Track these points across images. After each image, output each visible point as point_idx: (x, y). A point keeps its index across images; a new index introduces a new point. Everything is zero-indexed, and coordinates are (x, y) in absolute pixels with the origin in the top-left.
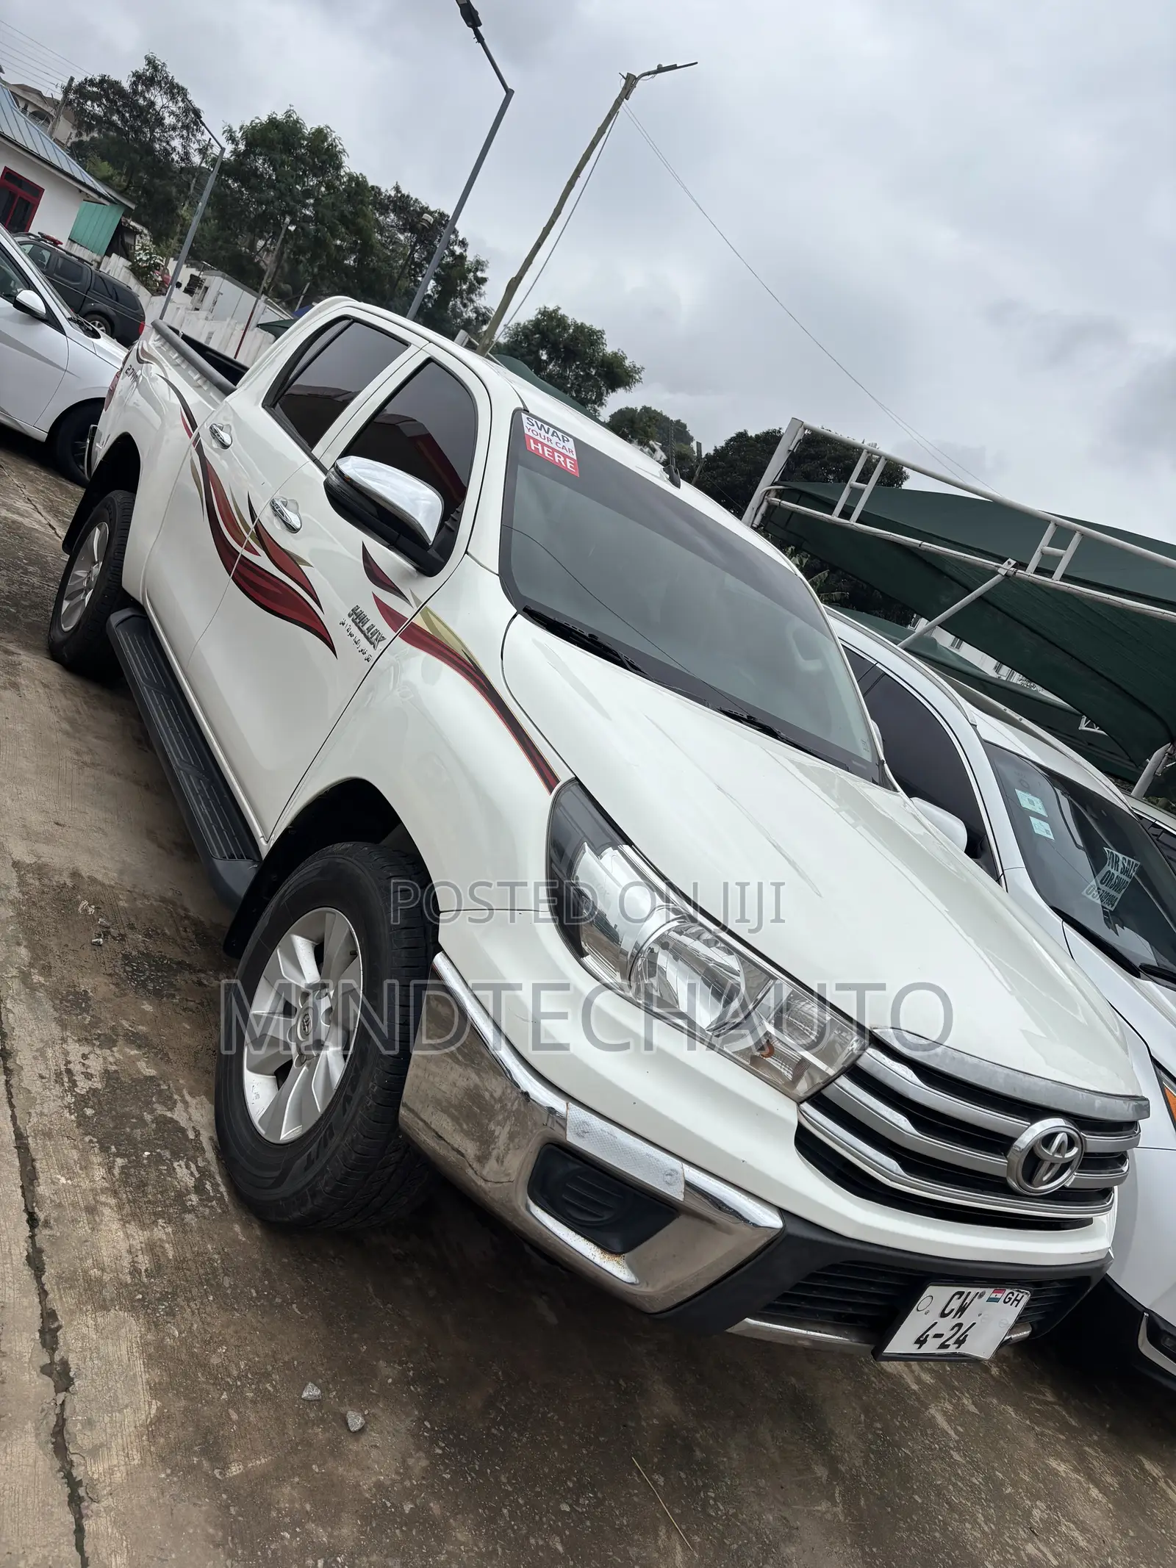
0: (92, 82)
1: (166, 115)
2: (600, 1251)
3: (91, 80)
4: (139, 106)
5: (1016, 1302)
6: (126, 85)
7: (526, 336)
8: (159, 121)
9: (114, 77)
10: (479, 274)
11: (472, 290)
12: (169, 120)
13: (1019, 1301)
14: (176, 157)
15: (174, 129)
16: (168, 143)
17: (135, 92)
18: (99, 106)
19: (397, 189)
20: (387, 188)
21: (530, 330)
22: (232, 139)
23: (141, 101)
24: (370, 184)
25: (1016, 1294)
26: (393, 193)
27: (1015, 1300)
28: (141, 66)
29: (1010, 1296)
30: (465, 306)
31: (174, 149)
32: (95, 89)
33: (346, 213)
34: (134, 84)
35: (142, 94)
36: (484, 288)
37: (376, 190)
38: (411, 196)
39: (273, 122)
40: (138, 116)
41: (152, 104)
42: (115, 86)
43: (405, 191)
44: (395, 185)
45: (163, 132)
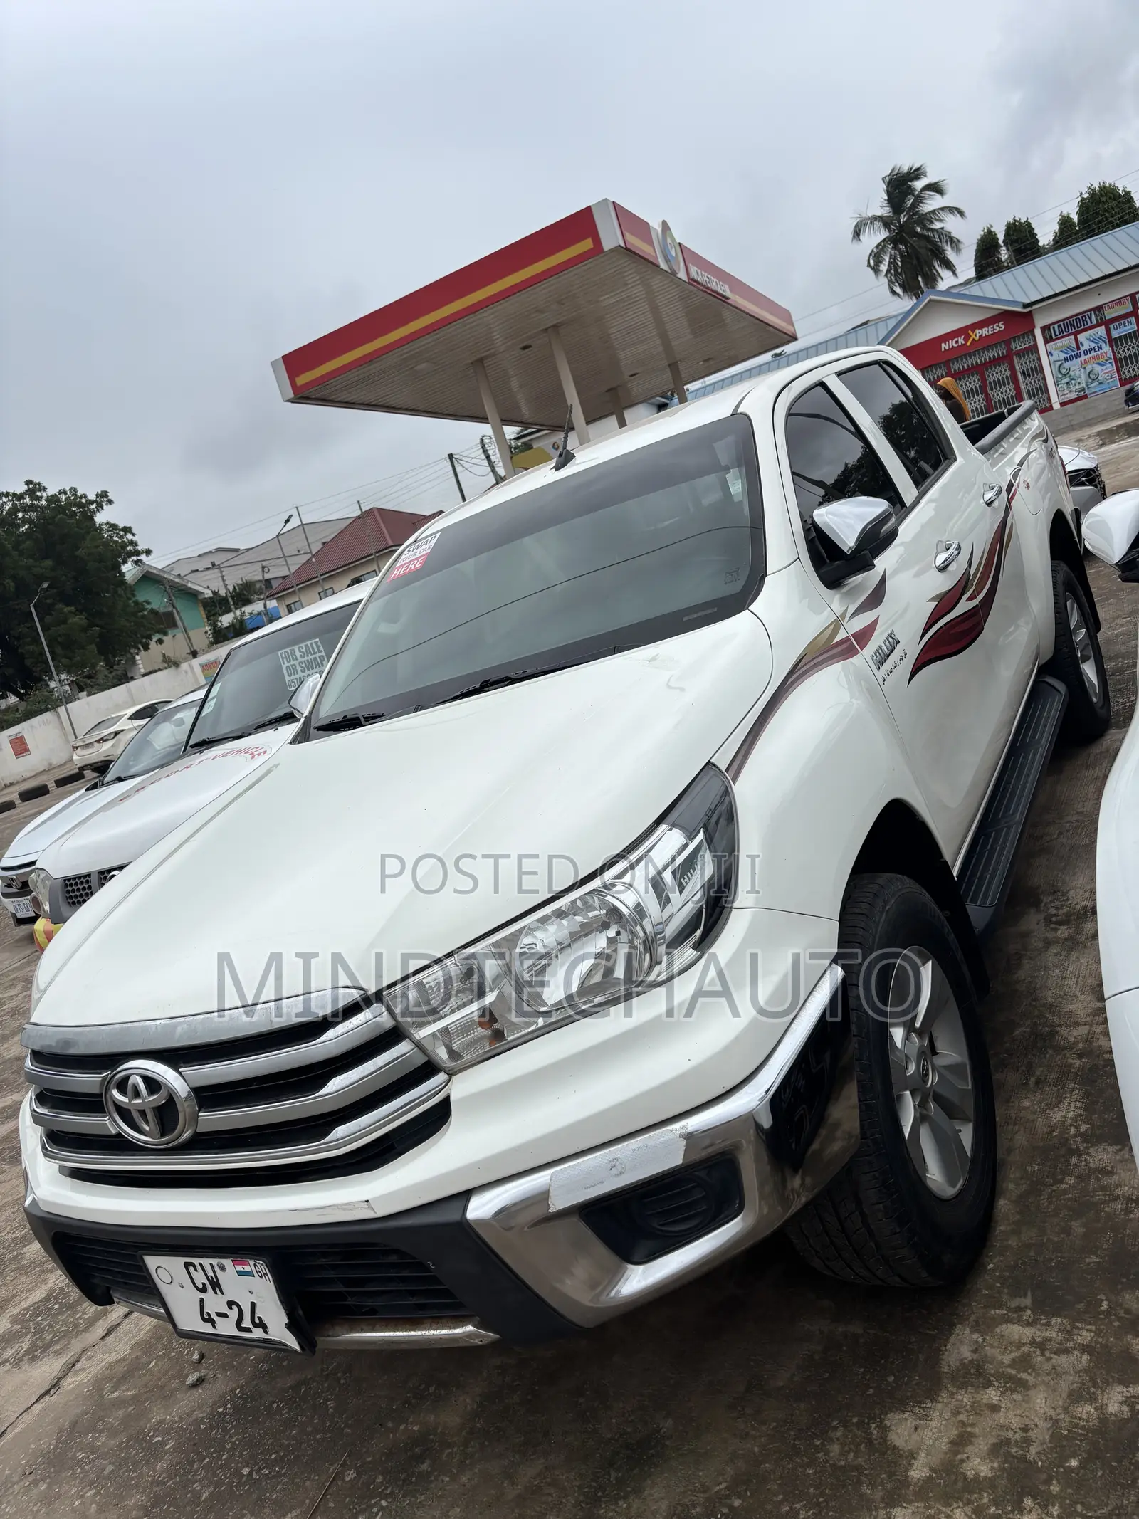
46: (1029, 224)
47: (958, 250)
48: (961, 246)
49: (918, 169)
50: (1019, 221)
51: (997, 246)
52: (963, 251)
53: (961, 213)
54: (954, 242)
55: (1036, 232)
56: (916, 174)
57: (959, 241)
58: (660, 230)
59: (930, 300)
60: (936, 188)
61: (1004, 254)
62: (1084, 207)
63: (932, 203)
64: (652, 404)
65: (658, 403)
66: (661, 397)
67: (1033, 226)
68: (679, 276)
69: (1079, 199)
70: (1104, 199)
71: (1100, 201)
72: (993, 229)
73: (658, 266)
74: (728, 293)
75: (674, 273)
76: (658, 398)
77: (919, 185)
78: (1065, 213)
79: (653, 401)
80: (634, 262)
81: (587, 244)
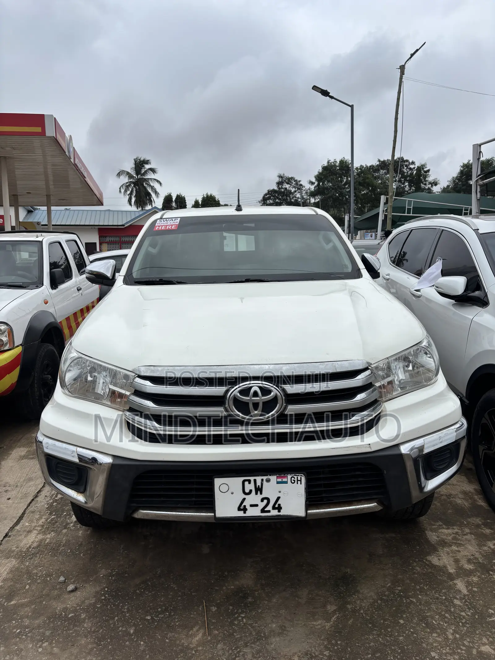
0: (266, 195)
1: (291, 189)
2: (76, 493)
3: (266, 194)
4: (282, 192)
5: (299, 482)
6: (276, 188)
7: (459, 180)
8: (290, 192)
9: (271, 189)
10: (425, 169)
11: (425, 177)
12: (293, 190)
13: (301, 481)
14: (299, 200)
15: (295, 191)
16: (296, 197)
17: (279, 188)
18: (271, 200)
19: (379, 161)
20: (375, 163)
21: (460, 177)
22: (312, 183)
23: (282, 190)
24: (369, 166)
25: (296, 477)
26: (378, 163)
27: (298, 480)
28: (277, 179)
29: (293, 479)
30: (425, 184)
31: (298, 198)
32: (268, 196)
33: (361, 181)
34: (278, 186)
35: (282, 188)
36: (430, 173)
37: (372, 167)
38: (385, 160)
39: (324, 168)
40: (283, 195)
41: (286, 189)
42: (274, 191)
43: (382, 160)
44: (378, 160)
45: (293, 195)
46: (185, 198)
47: (158, 197)
48: (159, 196)
49: (148, 161)
50: (181, 195)
51: (171, 201)
52: (160, 198)
53: (161, 184)
54: (156, 193)
55: (186, 202)
56: (147, 162)
57: (158, 193)
58: (69, 138)
59: (155, 211)
60: (153, 170)
61: (174, 204)
62: (204, 199)
63: (150, 176)
64: (26, 209)
65: (29, 209)
66: (31, 207)
67: (186, 199)
68: (71, 160)
69: (203, 196)
70: (211, 200)
71: (209, 200)
72: (171, 194)
73: (65, 152)
74: (86, 176)
75: (70, 158)
76: (29, 207)
77: (147, 167)
78: (197, 199)
79: (26, 207)
80: (56, 146)
81: (39, 130)
